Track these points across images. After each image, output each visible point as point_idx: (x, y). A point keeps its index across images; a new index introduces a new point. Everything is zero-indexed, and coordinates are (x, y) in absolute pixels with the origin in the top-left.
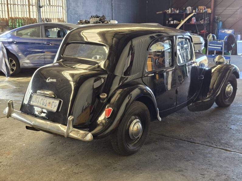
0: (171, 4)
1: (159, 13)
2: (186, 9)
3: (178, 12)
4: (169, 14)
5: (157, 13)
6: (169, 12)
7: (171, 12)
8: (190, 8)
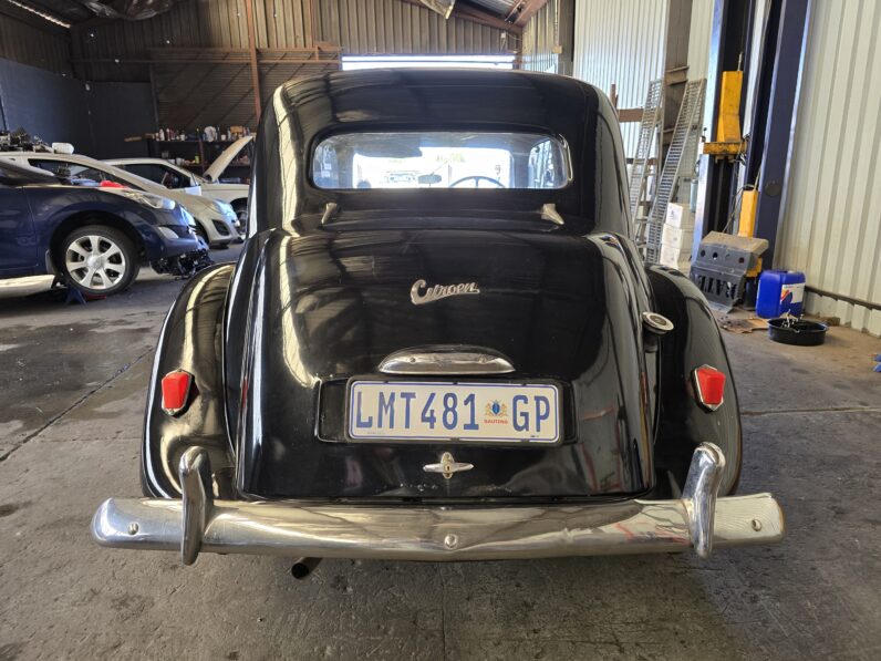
0: (157, 120)
1: (130, 139)
2: (202, 132)
3: (183, 137)
4: (161, 142)
5: (127, 140)
6: (159, 137)
7: (166, 139)
8: (213, 129)
